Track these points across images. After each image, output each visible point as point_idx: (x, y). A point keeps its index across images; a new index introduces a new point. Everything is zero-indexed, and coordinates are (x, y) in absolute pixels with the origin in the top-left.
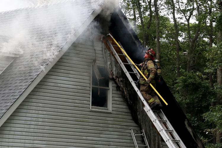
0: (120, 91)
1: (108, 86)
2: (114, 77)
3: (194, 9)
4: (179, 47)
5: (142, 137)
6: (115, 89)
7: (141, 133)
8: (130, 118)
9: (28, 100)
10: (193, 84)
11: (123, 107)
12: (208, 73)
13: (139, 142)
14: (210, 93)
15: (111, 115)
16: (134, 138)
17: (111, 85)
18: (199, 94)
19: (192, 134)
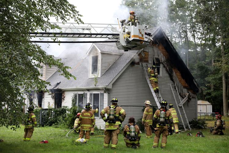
0: (165, 68)
1: (160, 66)
2: (163, 62)
3: (203, 37)
4: (197, 53)
5: (175, 87)
6: (163, 67)
7: (175, 85)
8: (170, 79)
9: (124, 73)
10: (202, 67)
11: (167, 75)
12: (207, 62)
13: (174, 89)
14: (208, 70)
15: (161, 78)
16: (171, 87)
17: (161, 66)
18: (204, 70)
19: (196, 85)
